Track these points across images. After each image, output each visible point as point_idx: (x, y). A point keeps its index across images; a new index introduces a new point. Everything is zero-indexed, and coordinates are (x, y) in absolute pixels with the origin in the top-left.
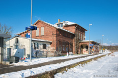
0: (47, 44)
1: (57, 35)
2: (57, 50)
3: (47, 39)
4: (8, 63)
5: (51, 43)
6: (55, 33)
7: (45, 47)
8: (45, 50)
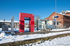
0: (59, 22)
1: (63, 18)
2: (64, 25)
3: (59, 20)
4: (48, 30)
5: (60, 22)
6: (63, 17)
7: (58, 24)
8: (58, 25)
